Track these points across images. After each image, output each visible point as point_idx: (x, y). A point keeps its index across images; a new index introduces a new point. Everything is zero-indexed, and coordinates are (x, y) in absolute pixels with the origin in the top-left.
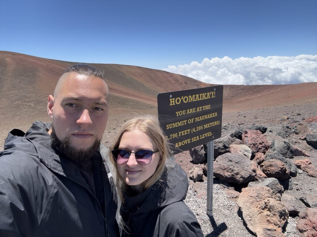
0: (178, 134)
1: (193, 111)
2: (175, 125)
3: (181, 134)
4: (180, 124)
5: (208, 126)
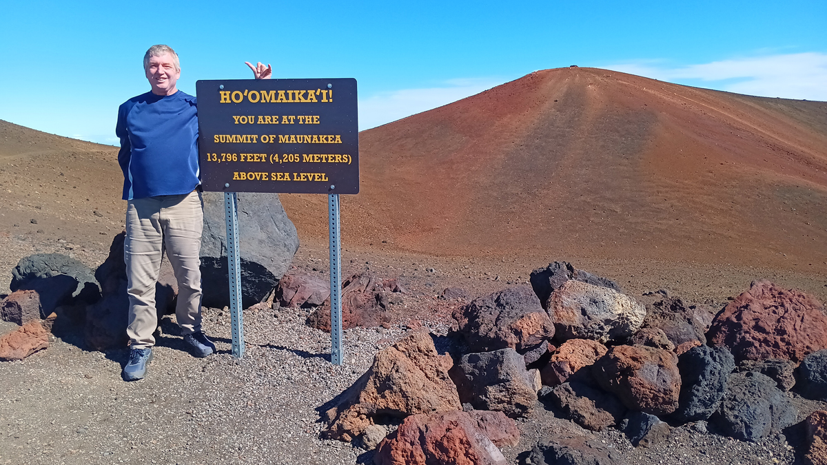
0: (239, 157)
1: (272, 120)
2: (231, 139)
3: (246, 158)
4: (242, 139)
5: (316, 158)
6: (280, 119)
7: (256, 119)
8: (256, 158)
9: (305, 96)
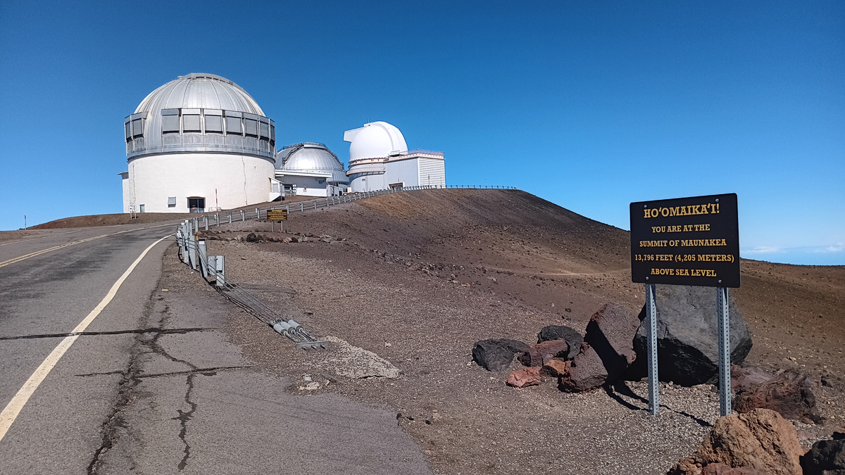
0: (655, 258)
1: (677, 229)
2: (651, 244)
3: (659, 258)
4: (658, 244)
5: (707, 258)
6: (682, 228)
7: (667, 229)
8: (666, 258)
9: (700, 209)
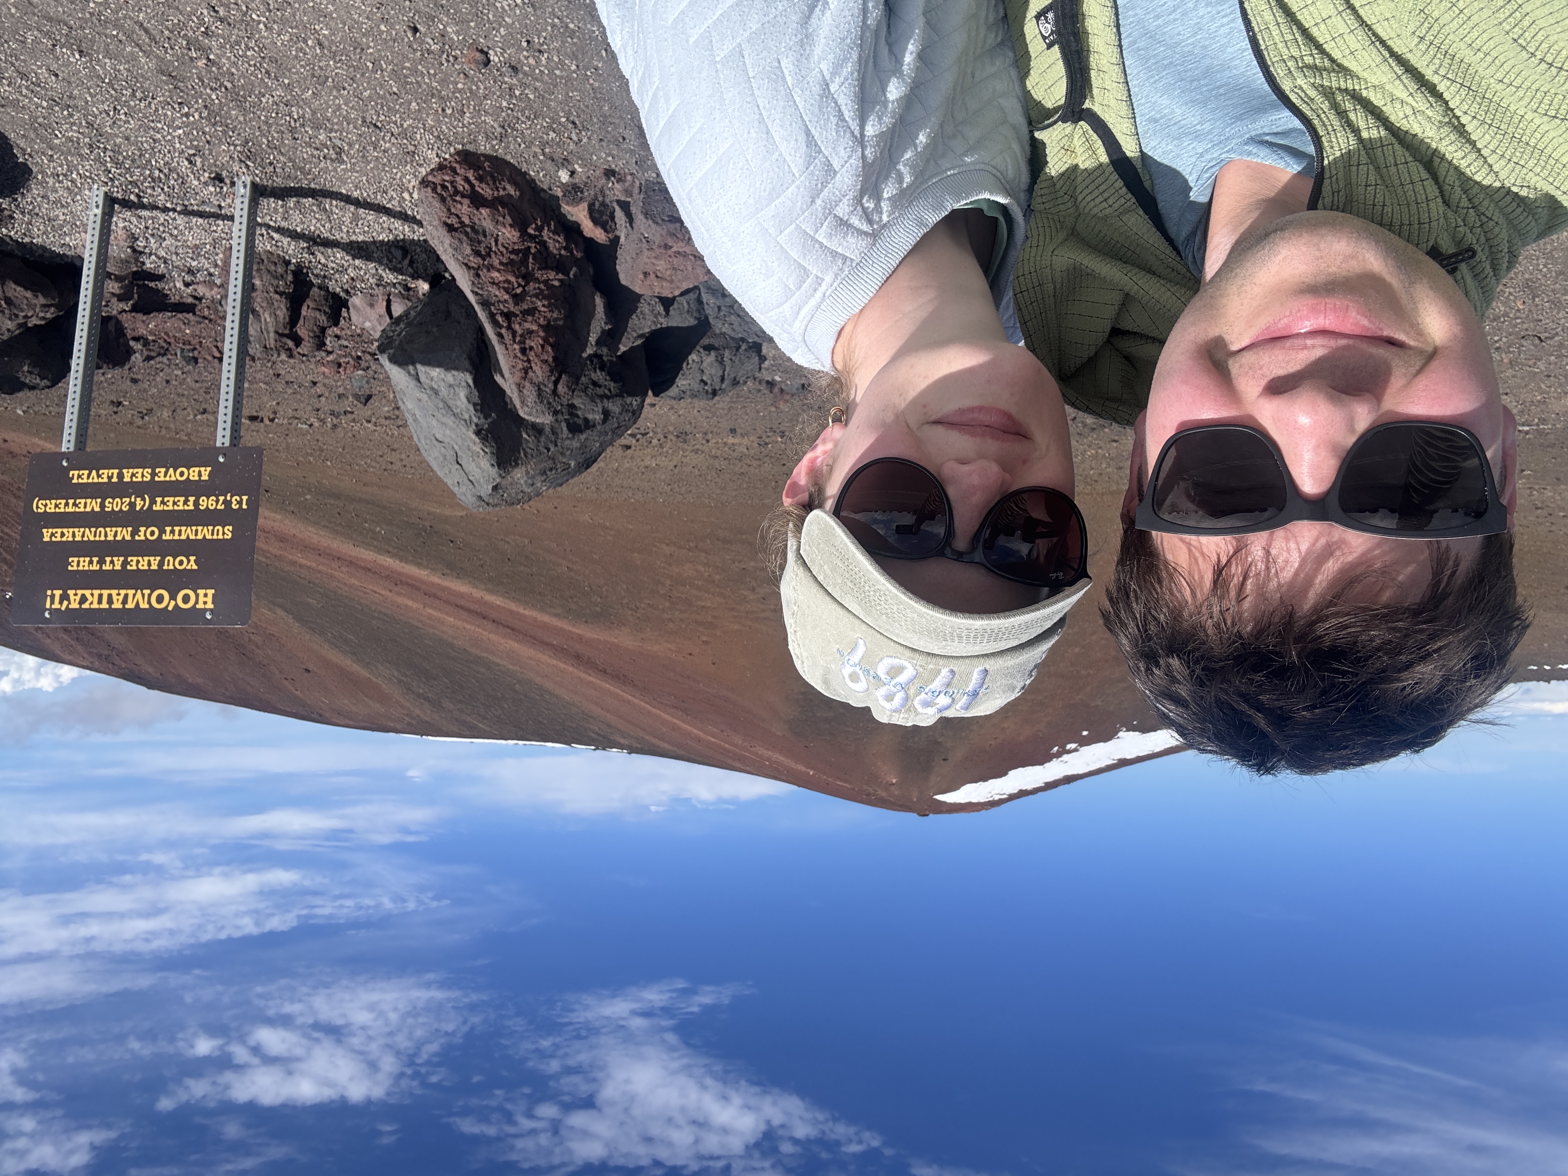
1: (138, 562)
2: (204, 533)
3: (186, 502)
4: (187, 533)
5: (82, 506)
6: (125, 563)
7: (161, 564)
8: (170, 504)
9: (84, 599)
